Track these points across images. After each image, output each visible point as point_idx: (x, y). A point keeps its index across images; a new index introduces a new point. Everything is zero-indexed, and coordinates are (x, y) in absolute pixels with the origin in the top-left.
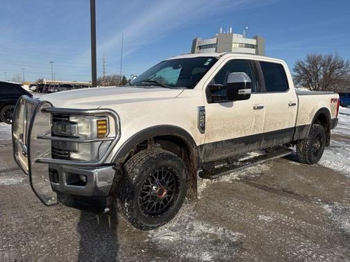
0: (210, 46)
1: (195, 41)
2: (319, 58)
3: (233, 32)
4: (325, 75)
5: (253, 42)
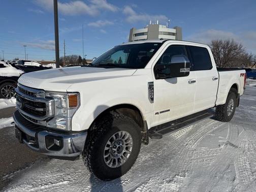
0: (143, 34)
1: (132, 31)
2: (221, 42)
3: (159, 24)
4: (225, 55)
5: (174, 31)
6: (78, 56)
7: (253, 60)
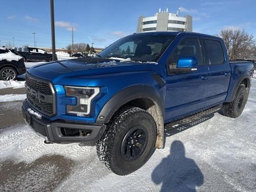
0: (152, 22)
2: (231, 32)
3: (169, 12)
4: (234, 45)
5: (184, 19)
6: (86, 44)
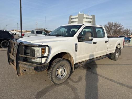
0: (75, 18)
1: (70, 17)
5: (91, 17)
7: (131, 32)
